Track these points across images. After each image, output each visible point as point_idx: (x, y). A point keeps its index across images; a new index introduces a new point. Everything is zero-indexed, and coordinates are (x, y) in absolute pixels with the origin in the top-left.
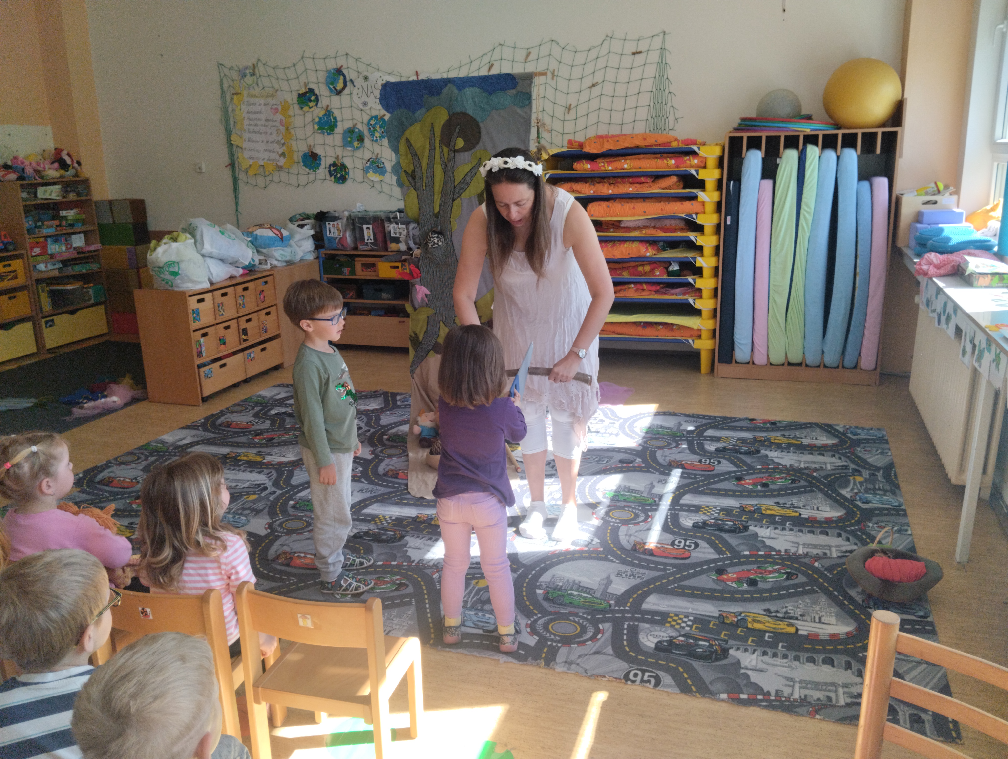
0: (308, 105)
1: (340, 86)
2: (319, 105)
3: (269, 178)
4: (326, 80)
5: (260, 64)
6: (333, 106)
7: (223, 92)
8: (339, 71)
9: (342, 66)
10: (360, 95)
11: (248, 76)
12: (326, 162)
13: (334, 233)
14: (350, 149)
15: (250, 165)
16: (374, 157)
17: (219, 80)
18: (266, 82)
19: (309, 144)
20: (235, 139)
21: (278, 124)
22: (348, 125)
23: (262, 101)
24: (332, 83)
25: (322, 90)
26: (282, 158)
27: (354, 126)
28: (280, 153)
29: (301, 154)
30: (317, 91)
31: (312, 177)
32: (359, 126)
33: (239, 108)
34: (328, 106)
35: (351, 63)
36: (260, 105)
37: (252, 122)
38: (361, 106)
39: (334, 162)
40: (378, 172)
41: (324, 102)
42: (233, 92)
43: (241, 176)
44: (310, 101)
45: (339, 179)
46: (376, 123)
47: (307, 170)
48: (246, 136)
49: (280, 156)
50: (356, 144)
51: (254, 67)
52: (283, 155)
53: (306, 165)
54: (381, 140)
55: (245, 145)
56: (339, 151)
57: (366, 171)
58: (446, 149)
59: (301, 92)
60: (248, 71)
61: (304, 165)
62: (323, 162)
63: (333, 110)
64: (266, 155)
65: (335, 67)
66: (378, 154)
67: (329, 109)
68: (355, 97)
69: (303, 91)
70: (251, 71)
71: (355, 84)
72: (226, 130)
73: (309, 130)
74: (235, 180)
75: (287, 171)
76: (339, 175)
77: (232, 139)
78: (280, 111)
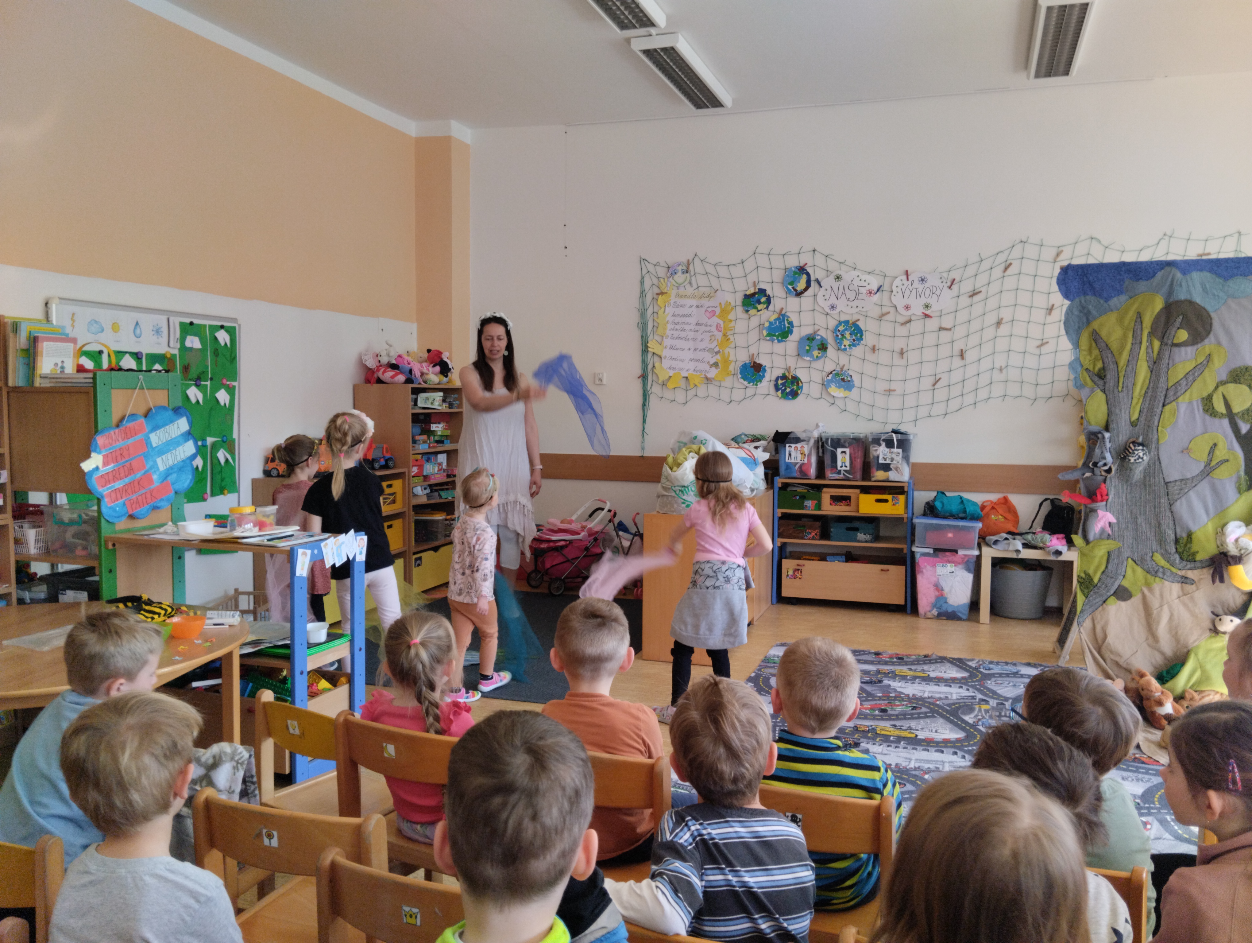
0: (756, 308)
1: (801, 285)
2: (771, 307)
3: (691, 393)
4: (784, 279)
5: (697, 261)
6: (788, 310)
7: (642, 291)
8: (802, 270)
9: (806, 264)
10: (827, 297)
11: (680, 274)
12: (771, 375)
13: (796, 458)
14: (808, 358)
15: (670, 377)
16: (838, 369)
17: (639, 278)
18: (702, 281)
19: (751, 352)
20: (653, 346)
21: (713, 329)
22: (807, 331)
23: (694, 302)
24: (791, 284)
25: (777, 291)
26: (714, 368)
27: (815, 333)
28: (711, 362)
29: (739, 364)
30: (769, 292)
31: (750, 391)
32: (822, 333)
33: (663, 310)
34: (782, 309)
35: (820, 260)
36: (691, 307)
37: (677, 327)
38: (827, 310)
39: (784, 374)
40: (843, 387)
41: (777, 304)
42: (656, 290)
43: (655, 390)
44: (759, 302)
45: (787, 394)
46: (846, 329)
47: (746, 383)
48: (668, 342)
49: (711, 366)
50: (816, 353)
51: (688, 264)
52: (716, 365)
53: (744, 378)
54: (850, 348)
55: (665, 353)
56: (791, 362)
57: (825, 385)
58: (1157, 344)
59: (748, 293)
60: (680, 268)
61: (742, 378)
62: (767, 375)
63: (788, 314)
64: (692, 365)
65: (797, 264)
66: (844, 365)
67: (783, 312)
68: (820, 299)
69: (752, 291)
70: (685, 268)
71: (822, 284)
72: (642, 336)
73: (754, 336)
74: (645, 395)
75: (718, 384)
76: (788, 390)
77: (649, 345)
78: (717, 313)
